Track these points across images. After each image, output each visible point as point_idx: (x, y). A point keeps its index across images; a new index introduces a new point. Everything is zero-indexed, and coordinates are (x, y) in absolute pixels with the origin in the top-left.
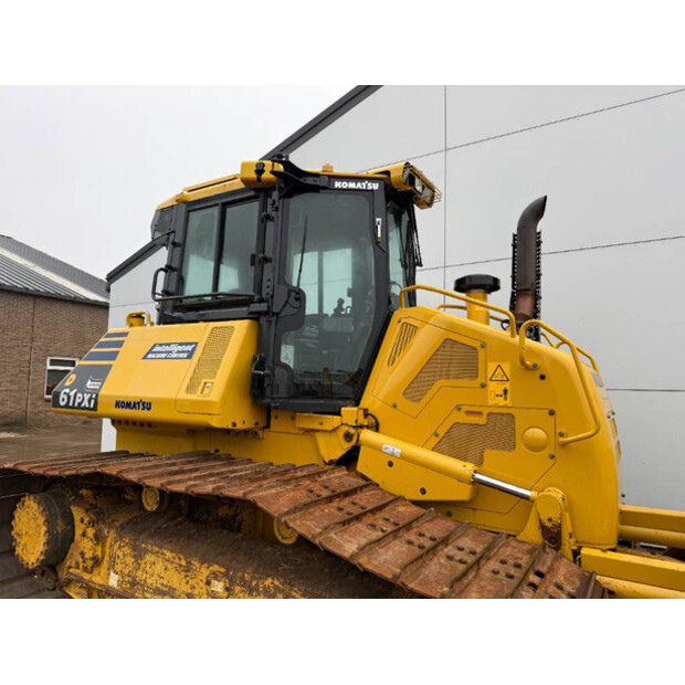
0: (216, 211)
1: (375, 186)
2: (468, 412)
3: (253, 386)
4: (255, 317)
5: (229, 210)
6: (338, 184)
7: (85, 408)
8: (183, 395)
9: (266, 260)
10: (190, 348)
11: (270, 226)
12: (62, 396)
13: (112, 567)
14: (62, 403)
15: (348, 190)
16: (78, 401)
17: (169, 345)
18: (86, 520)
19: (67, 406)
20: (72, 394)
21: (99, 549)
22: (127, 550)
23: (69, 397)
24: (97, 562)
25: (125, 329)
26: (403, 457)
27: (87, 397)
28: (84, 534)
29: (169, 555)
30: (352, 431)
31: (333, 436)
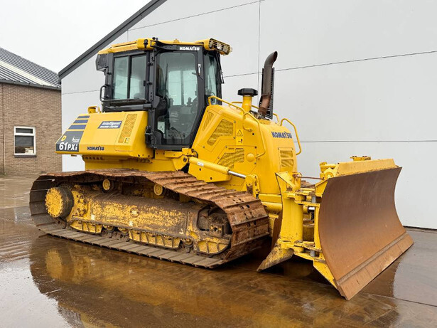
0: (127, 59)
1: (198, 49)
2: (230, 149)
3: (146, 140)
4: (146, 109)
5: (133, 59)
6: (181, 49)
7: (73, 151)
8: (117, 144)
9: (150, 84)
10: (119, 124)
11: (151, 68)
12: (60, 146)
13: (92, 212)
14: (61, 149)
15: (185, 51)
16: (69, 148)
17: (109, 122)
18: (79, 196)
19: (63, 150)
20: (66, 145)
21: (86, 206)
22: (97, 205)
23: (64, 146)
24: (85, 212)
25: (87, 114)
26: (205, 167)
27: (73, 146)
28: (79, 202)
29: (115, 205)
30: (186, 157)
31: (179, 160)
